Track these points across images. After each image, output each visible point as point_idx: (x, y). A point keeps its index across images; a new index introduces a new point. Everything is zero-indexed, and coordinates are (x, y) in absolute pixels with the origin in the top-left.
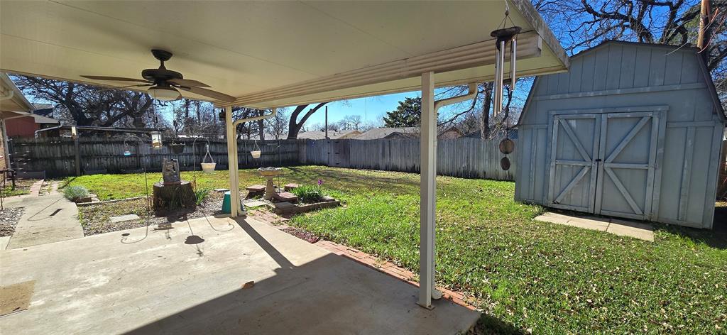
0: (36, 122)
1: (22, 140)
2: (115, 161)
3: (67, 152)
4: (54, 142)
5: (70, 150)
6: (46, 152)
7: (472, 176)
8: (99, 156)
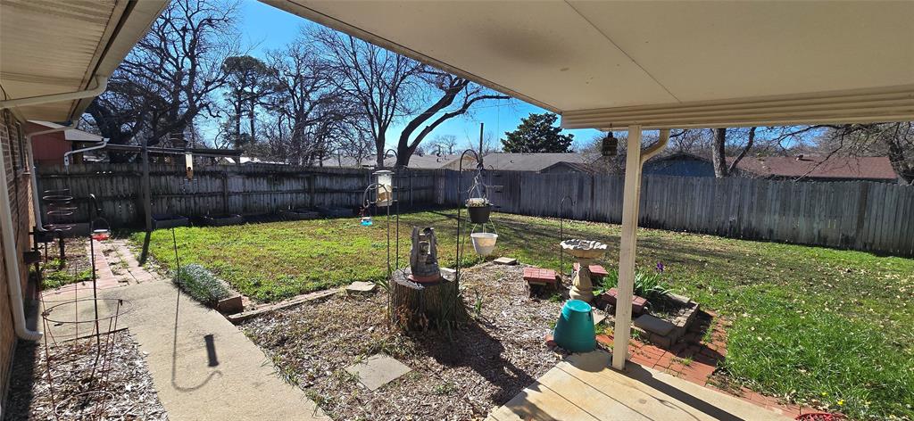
0: (67, 138)
1: (51, 169)
2: (192, 202)
3: (121, 189)
4: (101, 172)
5: (126, 185)
6: (89, 187)
7: (747, 235)
8: (170, 194)
